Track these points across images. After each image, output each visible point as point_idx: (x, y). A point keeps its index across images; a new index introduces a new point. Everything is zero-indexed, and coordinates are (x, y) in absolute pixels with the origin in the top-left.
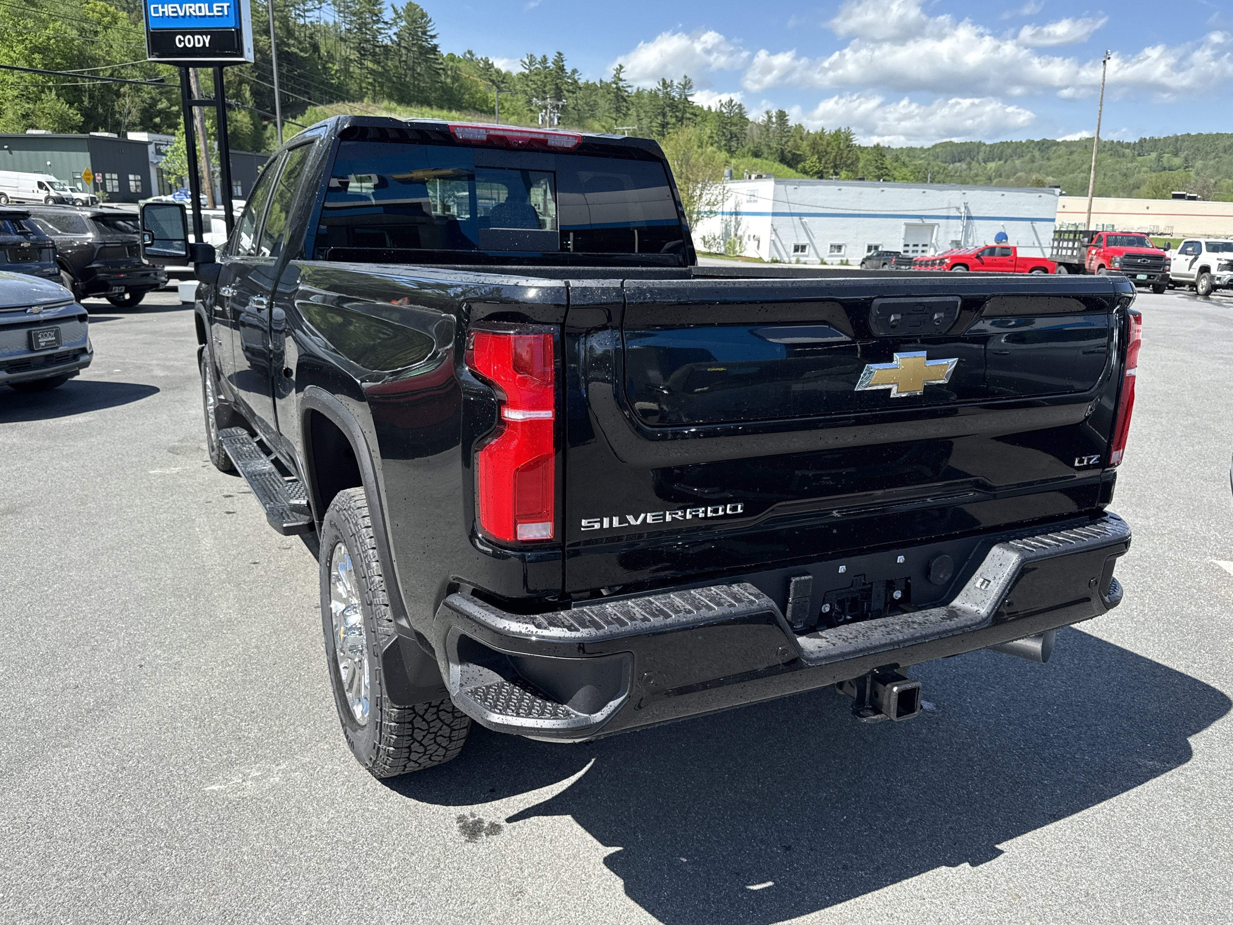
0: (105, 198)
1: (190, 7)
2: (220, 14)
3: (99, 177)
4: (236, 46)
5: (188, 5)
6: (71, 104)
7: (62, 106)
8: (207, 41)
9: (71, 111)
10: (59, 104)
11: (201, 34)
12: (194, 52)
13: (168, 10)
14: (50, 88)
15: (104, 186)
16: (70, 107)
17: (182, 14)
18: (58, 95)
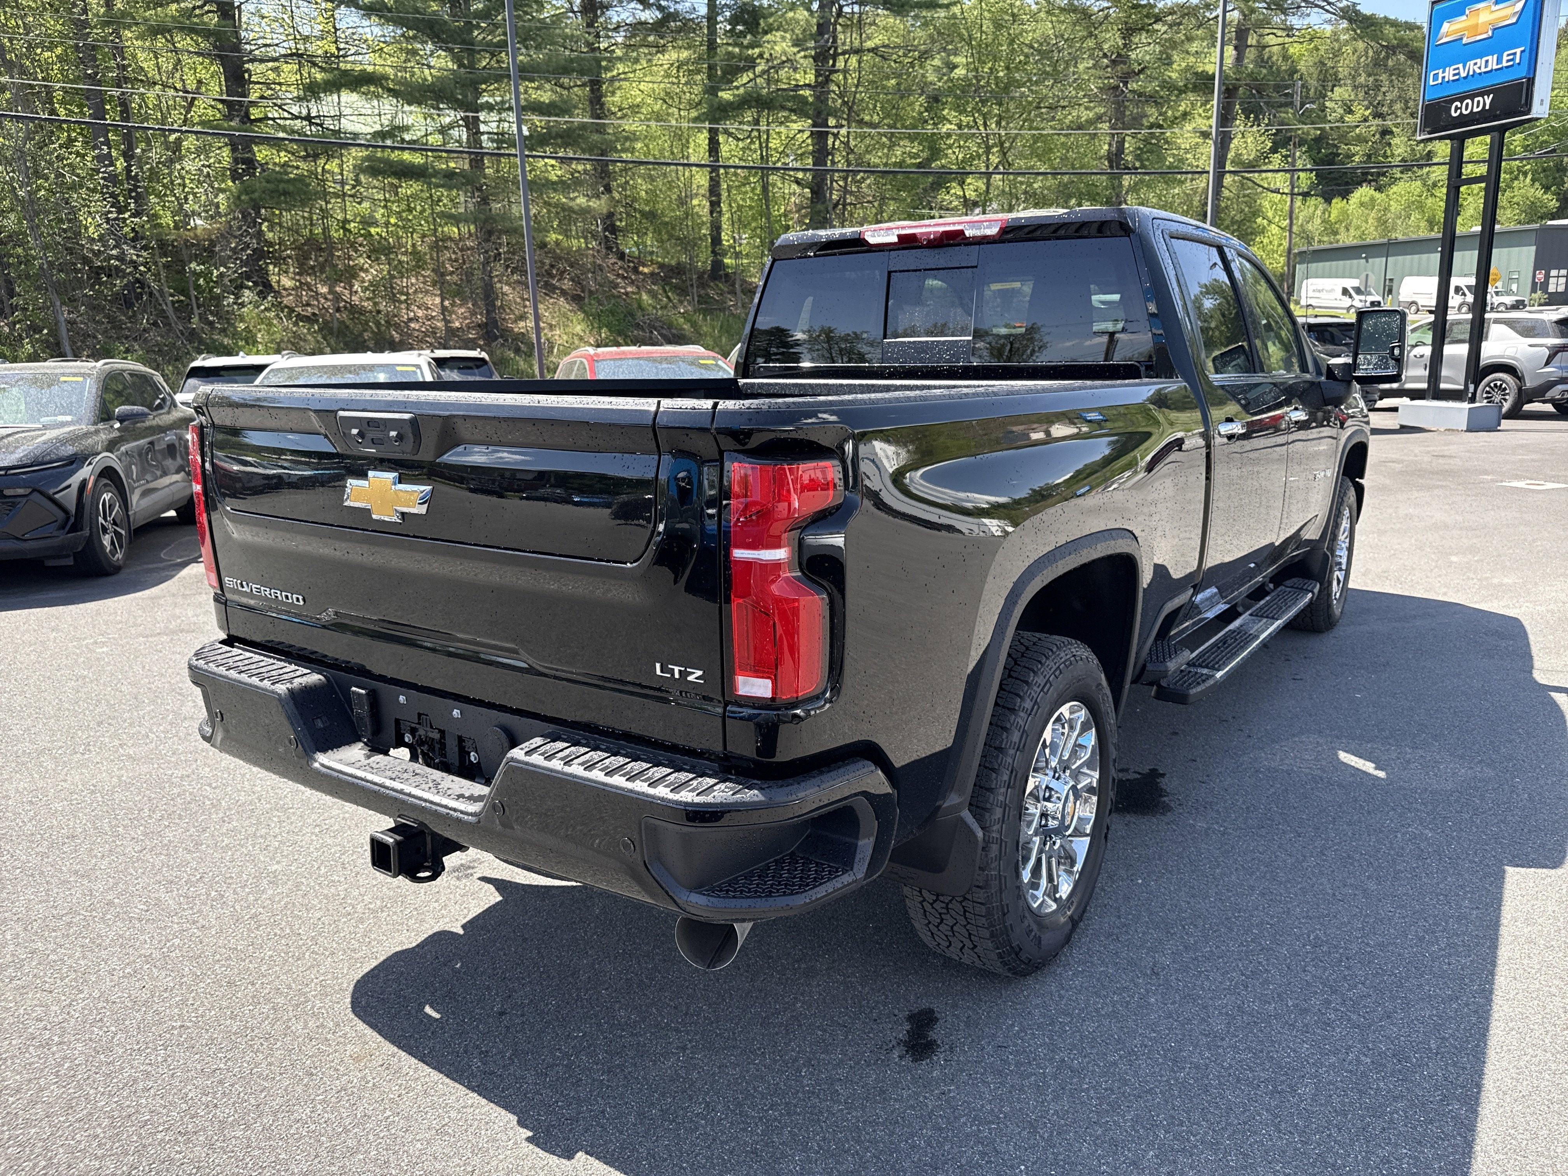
0: (1542, 301)
1: (1475, 64)
2: (1511, 63)
3: (1540, 276)
4: (1523, 101)
5: (1472, 62)
6: (1547, 188)
7: (1537, 193)
8: (1488, 102)
9: (1545, 197)
10: (1533, 190)
11: (1482, 94)
12: (1472, 118)
13: (1449, 74)
14: (1525, 174)
15: (1545, 285)
16: (1545, 193)
17: (1463, 75)
18: (1533, 180)
